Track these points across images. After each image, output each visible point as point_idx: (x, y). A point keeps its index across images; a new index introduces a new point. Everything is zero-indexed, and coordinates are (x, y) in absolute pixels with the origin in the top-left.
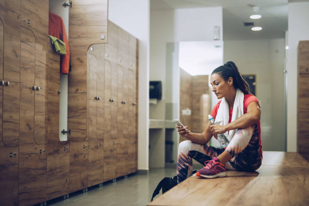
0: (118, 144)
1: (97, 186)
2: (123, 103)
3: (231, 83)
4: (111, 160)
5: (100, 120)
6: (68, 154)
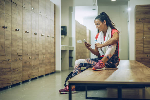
0: (46, 57)
1: (36, 78)
2: (48, 36)
3: (105, 23)
4: (43, 65)
5: (37, 45)
6: (22, 61)
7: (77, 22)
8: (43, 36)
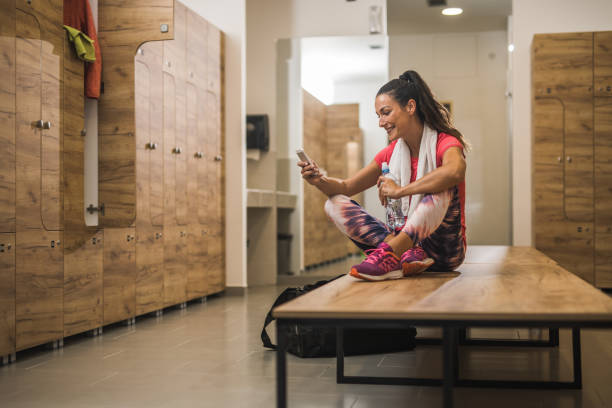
0: (189, 235)
1: (150, 316)
2: (197, 156)
3: (413, 110)
4: (178, 266)
5: (157, 188)
6: (101, 251)
7: (307, 96)
8: (178, 155)
